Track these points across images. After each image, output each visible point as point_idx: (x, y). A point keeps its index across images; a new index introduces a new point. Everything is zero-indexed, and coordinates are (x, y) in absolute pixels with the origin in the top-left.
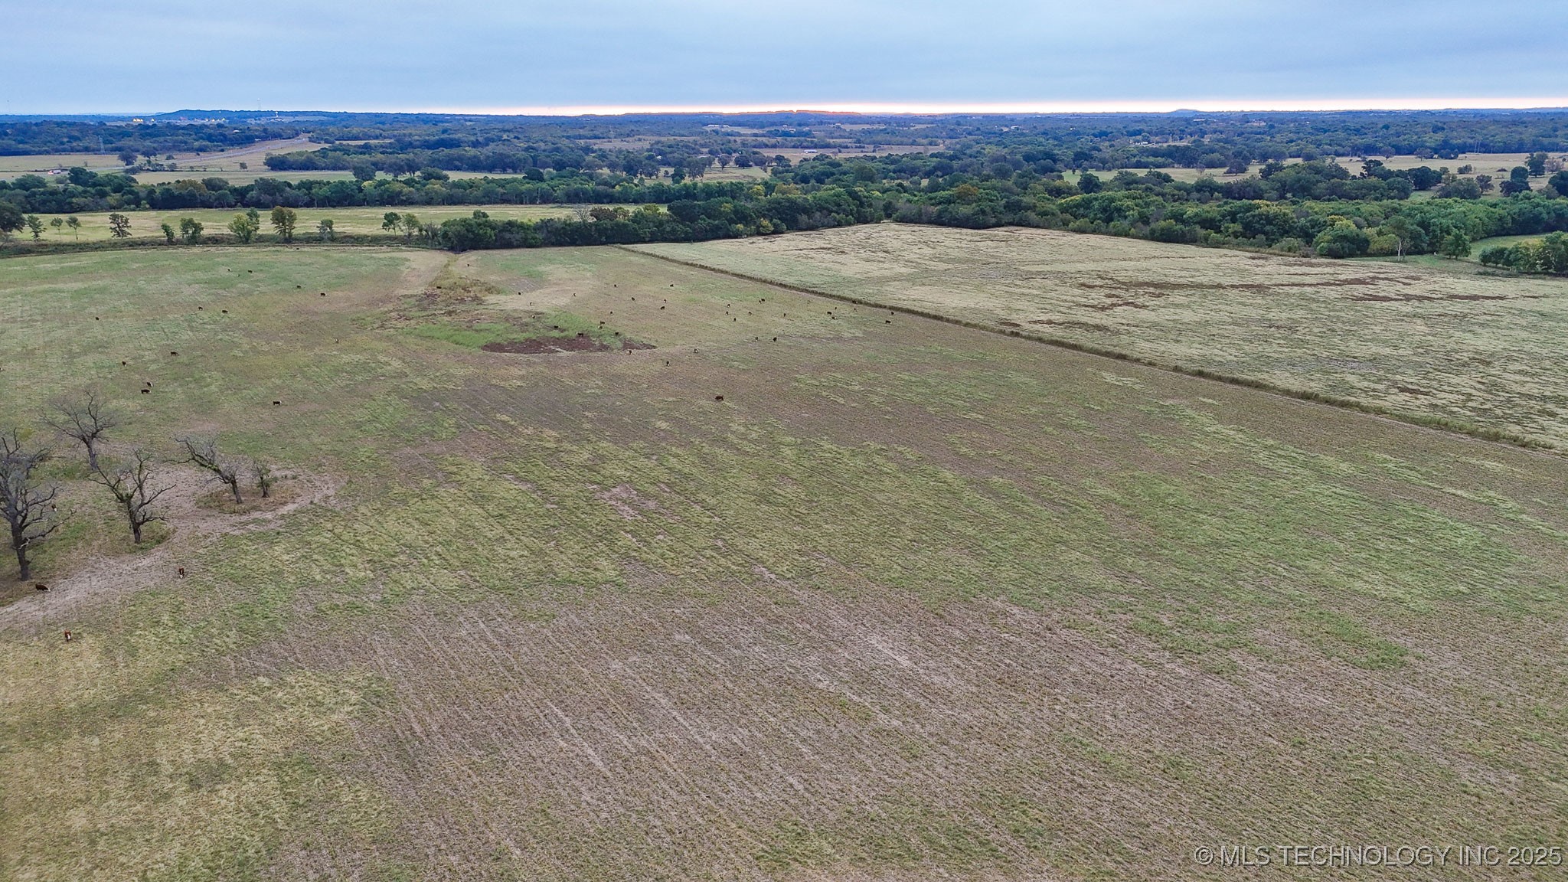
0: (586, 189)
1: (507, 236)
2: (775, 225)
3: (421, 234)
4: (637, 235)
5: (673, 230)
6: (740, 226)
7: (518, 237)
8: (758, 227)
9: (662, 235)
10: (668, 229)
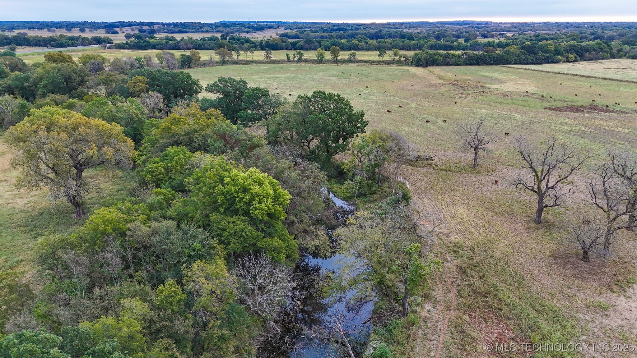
0: (440, 44)
1: (448, 59)
2: (575, 57)
3: (400, 60)
4: (508, 60)
5: (526, 59)
6: (560, 57)
7: (452, 60)
8: (567, 58)
9: (520, 61)
10: (524, 58)
